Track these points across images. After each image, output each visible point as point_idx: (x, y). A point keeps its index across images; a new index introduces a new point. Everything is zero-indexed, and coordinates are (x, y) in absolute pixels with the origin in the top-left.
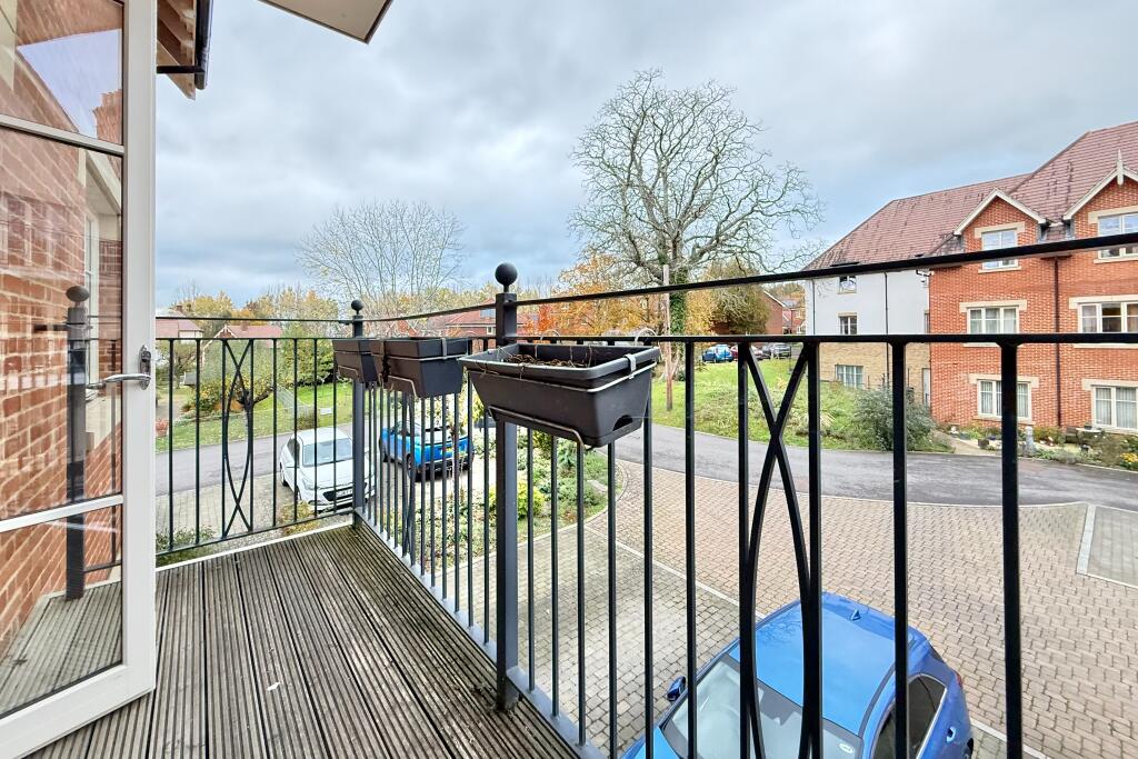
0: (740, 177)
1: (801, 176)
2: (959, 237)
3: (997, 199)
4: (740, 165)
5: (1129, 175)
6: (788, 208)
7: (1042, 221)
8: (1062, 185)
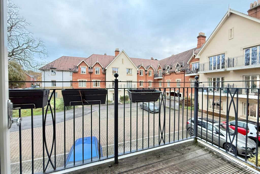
0: (20, 36)
1: (43, 43)
2: (77, 67)
3: (83, 61)
4: (21, 32)
5: (99, 63)
6: (39, 51)
7: (89, 67)
8: (91, 61)
